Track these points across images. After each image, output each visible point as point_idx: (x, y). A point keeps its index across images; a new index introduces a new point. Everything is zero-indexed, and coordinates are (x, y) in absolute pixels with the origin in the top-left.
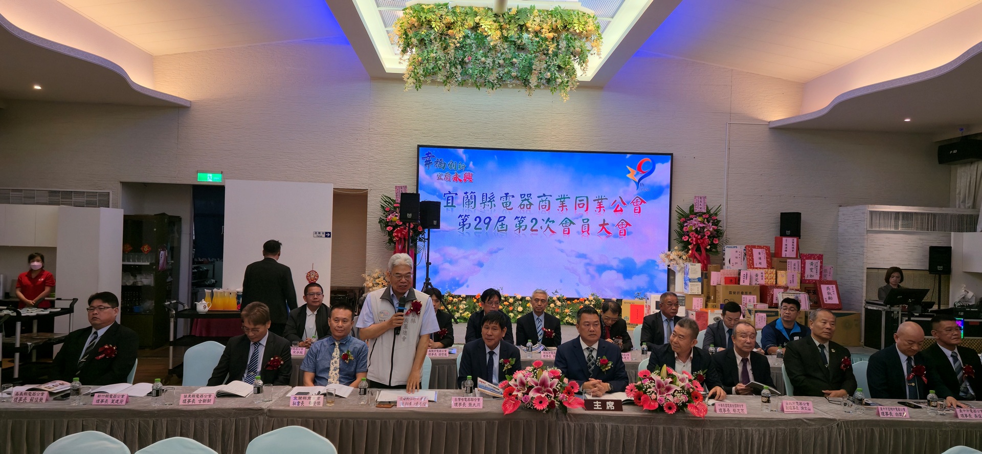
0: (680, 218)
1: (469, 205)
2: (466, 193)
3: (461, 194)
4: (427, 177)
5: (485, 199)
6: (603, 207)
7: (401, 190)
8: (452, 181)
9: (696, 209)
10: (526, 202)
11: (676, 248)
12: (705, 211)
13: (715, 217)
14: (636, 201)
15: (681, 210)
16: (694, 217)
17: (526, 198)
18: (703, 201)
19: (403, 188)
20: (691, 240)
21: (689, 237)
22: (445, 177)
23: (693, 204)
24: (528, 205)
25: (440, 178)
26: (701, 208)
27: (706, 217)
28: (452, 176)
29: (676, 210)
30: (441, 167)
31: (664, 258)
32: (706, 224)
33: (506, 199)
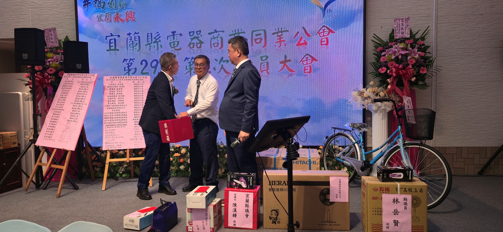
0: (376, 47)
1: (133, 47)
2: (129, 34)
3: (124, 36)
4: (86, 19)
5: (150, 40)
6: (284, 41)
7: (50, 33)
8: (113, 21)
9: (397, 34)
10: (195, 41)
11: (373, 84)
12: (409, 36)
13: (422, 42)
14: (323, 31)
15: (378, 39)
16: (394, 45)
17: (195, 36)
18: (405, 24)
19: (52, 30)
20: (390, 72)
21: (388, 68)
22: (106, 17)
23: (393, 29)
24: (198, 43)
25: (100, 19)
26: (403, 32)
27: (410, 43)
28: (113, 16)
29: (372, 39)
30: (100, 6)
31: (358, 97)
32: (409, 51)
33: (174, 39)
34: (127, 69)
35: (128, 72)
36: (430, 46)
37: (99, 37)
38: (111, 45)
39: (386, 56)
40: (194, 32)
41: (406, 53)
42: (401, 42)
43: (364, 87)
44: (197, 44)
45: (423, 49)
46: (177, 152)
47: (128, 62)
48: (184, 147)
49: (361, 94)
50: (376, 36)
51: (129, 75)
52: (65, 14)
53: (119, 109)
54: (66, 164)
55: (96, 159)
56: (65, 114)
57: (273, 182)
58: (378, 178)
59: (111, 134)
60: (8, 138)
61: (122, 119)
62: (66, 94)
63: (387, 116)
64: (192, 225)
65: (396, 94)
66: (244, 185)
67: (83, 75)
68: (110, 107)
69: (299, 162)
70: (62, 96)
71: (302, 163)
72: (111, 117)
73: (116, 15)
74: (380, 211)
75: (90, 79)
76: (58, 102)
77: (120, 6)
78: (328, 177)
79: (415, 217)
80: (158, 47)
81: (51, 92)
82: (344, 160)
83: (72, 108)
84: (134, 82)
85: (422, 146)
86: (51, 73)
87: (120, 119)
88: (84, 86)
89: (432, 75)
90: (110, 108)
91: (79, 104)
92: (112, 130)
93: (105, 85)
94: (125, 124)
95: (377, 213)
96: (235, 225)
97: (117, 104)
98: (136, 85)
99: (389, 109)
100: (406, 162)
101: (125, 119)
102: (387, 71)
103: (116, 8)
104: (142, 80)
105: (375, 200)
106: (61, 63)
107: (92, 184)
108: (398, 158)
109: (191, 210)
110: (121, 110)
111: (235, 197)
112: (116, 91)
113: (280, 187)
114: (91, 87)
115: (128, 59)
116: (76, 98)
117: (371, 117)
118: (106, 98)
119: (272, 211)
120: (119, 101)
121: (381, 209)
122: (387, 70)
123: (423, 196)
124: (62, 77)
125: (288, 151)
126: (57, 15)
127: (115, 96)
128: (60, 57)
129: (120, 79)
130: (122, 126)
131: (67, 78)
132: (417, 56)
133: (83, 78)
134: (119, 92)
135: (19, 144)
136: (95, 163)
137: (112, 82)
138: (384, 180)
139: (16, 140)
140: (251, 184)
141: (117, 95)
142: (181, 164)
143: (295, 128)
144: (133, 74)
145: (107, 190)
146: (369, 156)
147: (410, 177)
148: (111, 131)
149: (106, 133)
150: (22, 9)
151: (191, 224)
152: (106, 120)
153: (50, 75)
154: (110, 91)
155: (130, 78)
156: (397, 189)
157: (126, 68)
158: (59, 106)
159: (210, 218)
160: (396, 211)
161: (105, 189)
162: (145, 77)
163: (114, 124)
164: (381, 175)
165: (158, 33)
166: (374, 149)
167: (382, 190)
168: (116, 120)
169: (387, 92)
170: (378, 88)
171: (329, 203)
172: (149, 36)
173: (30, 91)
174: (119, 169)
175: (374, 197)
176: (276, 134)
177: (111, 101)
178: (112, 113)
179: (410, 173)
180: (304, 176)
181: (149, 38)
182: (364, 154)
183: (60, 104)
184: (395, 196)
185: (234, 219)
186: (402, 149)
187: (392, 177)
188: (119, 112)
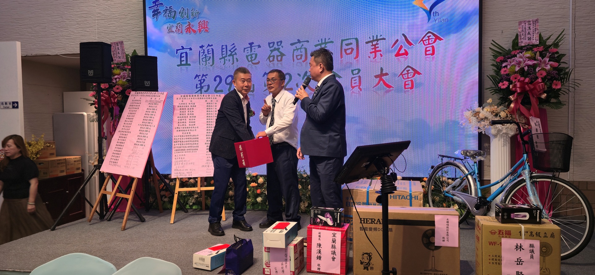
0: (495, 57)
1: (206, 61)
2: (202, 47)
3: (196, 49)
4: (156, 31)
5: (224, 53)
6: (380, 51)
7: (117, 47)
8: (184, 32)
9: (522, 40)
10: (276, 53)
11: (491, 102)
12: (538, 43)
13: (555, 50)
14: (427, 38)
15: (498, 46)
16: (518, 53)
17: (275, 47)
18: (533, 28)
19: (119, 44)
20: (513, 87)
21: (511, 83)
22: (177, 28)
23: (517, 35)
24: (279, 56)
25: (170, 30)
26: (530, 37)
27: (539, 52)
28: (185, 26)
29: (490, 47)
30: (171, 16)
31: (472, 118)
32: (538, 60)
33: (251, 51)
34: (199, 86)
35: (201, 90)
36: (565, 55)
37: (169, 50)
38: (183, 59)
39: (508, 67)
40: (274, 43)
41: (534, 64)
42: (527, 50)
43: (480, 105)
44: (277, 56)
45: (557, 58)
46: (253, 181)
47: (200, 77)
48: (261, 176)
49: (476, 114)
50: (495, 43)
51: (201, 93)
52: (133, 26)
53: (190, 132)
54: (132, 193)
55: (164, 188)
56: (132, 138)
57: (365, 220)
58: (496, 219)
59: (180, 160)
60: (71, 163)
61: (193, 143)
62: (133, 115)
63: (509, 141)
64: (269, 267)
65: (521, 114)
66: (330, 223)
67: (151, 93)
68: (180, 129)
69: (398, 197)
70: (129, 116)
71: (400, 198)
72: (181, 140)
73: (187, 26)
74: (499, 260)
75: (159, 97)
76: (125, 123)
77: (192, 15)
78: (433, 216)
79: (544, 268)
80: (233, 61)
81: (118, 113)
82: (454, 195)
83: (140, 130)
84: (206, 101)
85: (554, 180)
86: (118, 91)
87: (191, 142)
88: (152, 105)
89: (569, 90)
90: (180, 131)
91: (147, 126)
92: (182, 155)
93: (175, 104)
94: (196, 148)
95: (494, 262)
96: (319, 269)
97: (188, 125)
98: (209, 105)
99: (512, 133)
100: (534, 199)
101: (197, 142)
102: (509, 86)
103: (188, 17)
104: (216, 98)
105: (492, 245)
106: (128, 81)
107: (160, 216)
108: (523, 195)
109: (268, 250)
110: (192, 133)
111: (320, 236)
112: (187, 111)
113: (373, 226)
114: (160, 107)
115: (200, 75)
116: (144, 120)
117: (490, 143)
118: (176, 119)
119: (363, 255)
120: (190, 122)
121: (500, 256)
122: (509, 84)
123: (554, 243)
124: (129, 96)
125: (383, 183)
126: (124, 27)
127: (185, 117)
128: (127, 73)
129: (191, 97)
130: (193, 151)
131: (135, 97)
132: (548, 67)
133: (152, 97)
134: (190, 113)
135: (83, 170)
136: (163, 193)
137: (182, 101)
138: (504, 221)
139: (80, 166)
140: (338, 222)
141: (188, 115)
142: (258, 195)
143: (391, 155)
144: (205, 91)
145: (176, 224)
146: (486, 191)
147: (538, 218)
148: (181, 157)
149: (176, 159)
150: (87, 22)
151: (269, 265)
152: (176, 143)
153: (117, 93)
154: (181, 112)
155: (202, 96)
156: (520, 232)
157: (198, 84)
158: (126, 128)
159: (290, 260)
160: (520, 261)
161: (174, 223)
162: (218, 95)
163: (185, 148)
164: (500, 214)
165: (234, 46)
166: (492, 182)
167: (501, 233)
168: (186, 144)
169: (510, 112)
170: (498, 107)
171: (433, 248)
172: (224, 48)
173: (96, 112)
174: (189, 200)
175: (491, 242)
176: (368, 163)
177: (181, 122)
178: (183, 136)
179: (538, 213)
180: (403, 214)
181: (223, 50)
182: (479, 188)
183: (126, 125)
184: (519, 242)
185: (318, 262)
186: (528, 183)
187: (515, 218)
188: (190, 134)
